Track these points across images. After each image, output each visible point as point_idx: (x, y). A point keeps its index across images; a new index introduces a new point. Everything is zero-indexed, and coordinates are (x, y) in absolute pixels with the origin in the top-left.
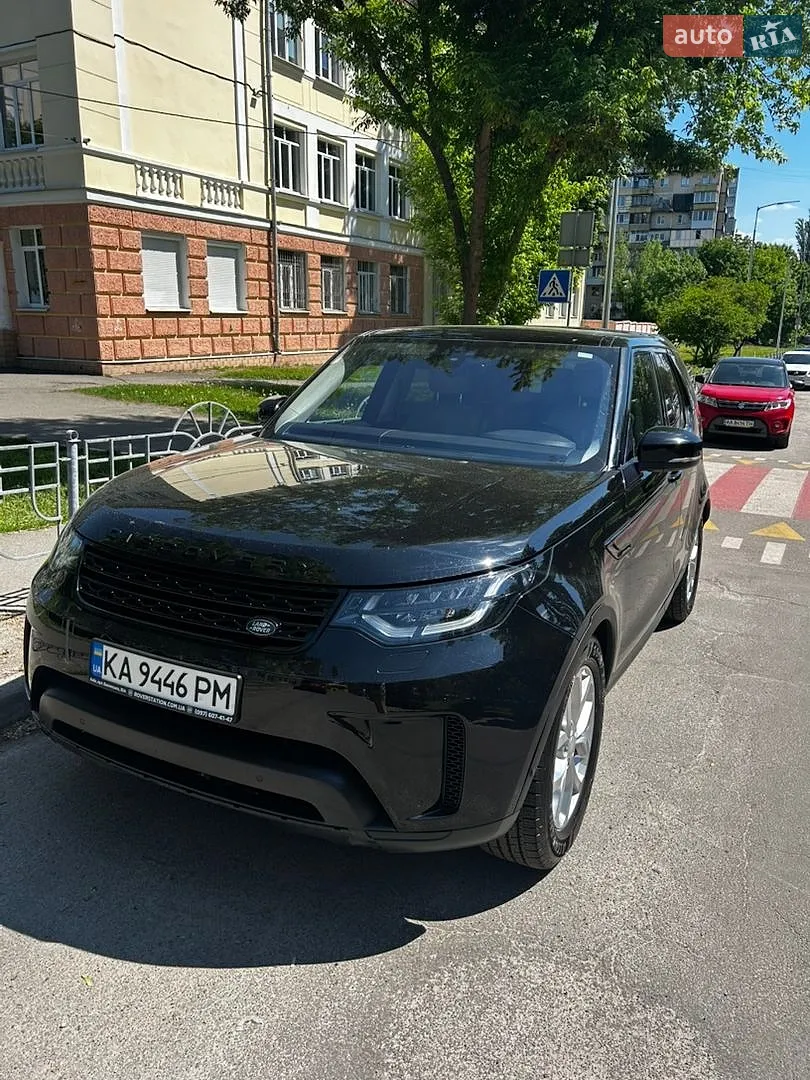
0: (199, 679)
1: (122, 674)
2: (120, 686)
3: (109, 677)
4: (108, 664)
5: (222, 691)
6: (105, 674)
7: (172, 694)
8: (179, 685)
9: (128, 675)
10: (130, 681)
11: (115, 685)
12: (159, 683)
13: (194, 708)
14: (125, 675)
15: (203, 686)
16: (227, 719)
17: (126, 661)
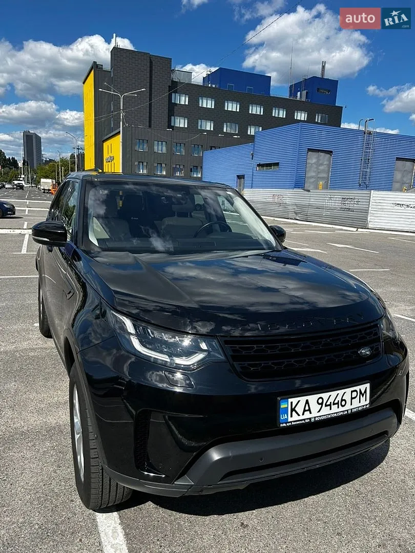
0: (352, 392)
1: (305, 411)
2: (304, 420)
3: (295, 417)
4: (293, 410)
5: (363, 393)
6: (291, 416)
7: (338, 407)
8: (342, 400)
9: (309, 410)
10: (311, 413)
11: (301, 420)
12: (330, 405)
13: (351, 409)
14: (307, 410)
15: (354, 394)
16: (367, 407)
17: (307, 402)
